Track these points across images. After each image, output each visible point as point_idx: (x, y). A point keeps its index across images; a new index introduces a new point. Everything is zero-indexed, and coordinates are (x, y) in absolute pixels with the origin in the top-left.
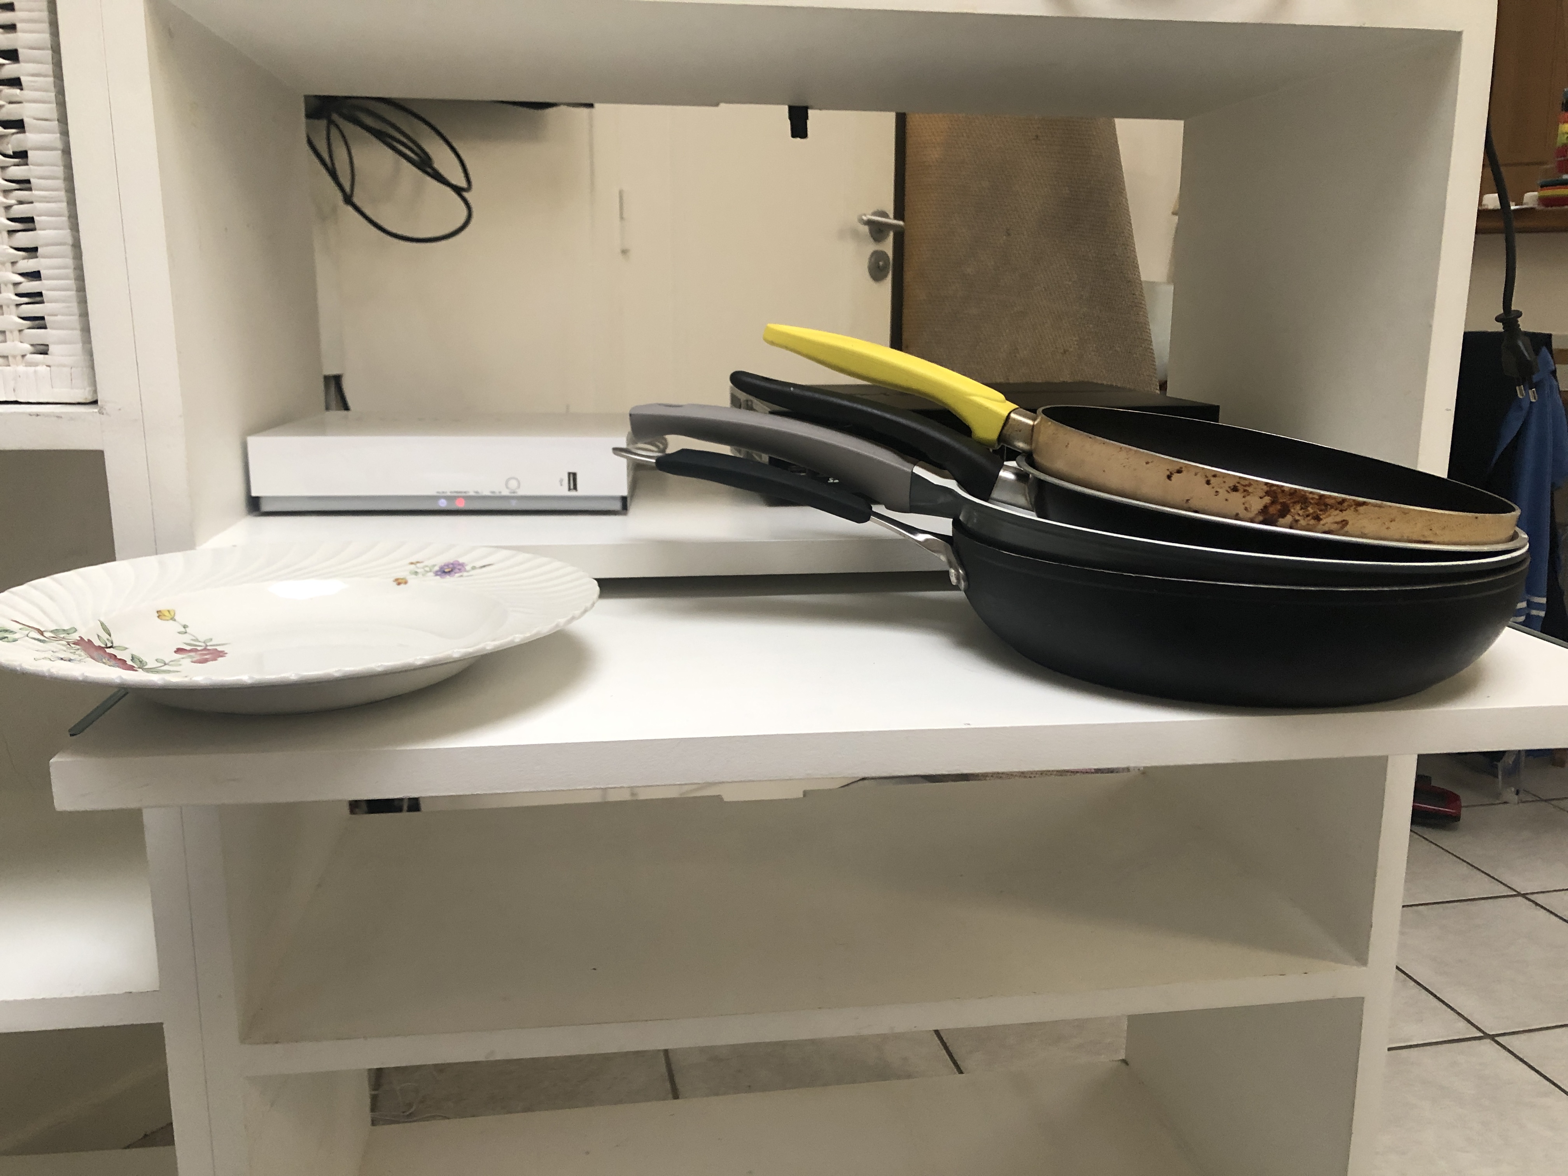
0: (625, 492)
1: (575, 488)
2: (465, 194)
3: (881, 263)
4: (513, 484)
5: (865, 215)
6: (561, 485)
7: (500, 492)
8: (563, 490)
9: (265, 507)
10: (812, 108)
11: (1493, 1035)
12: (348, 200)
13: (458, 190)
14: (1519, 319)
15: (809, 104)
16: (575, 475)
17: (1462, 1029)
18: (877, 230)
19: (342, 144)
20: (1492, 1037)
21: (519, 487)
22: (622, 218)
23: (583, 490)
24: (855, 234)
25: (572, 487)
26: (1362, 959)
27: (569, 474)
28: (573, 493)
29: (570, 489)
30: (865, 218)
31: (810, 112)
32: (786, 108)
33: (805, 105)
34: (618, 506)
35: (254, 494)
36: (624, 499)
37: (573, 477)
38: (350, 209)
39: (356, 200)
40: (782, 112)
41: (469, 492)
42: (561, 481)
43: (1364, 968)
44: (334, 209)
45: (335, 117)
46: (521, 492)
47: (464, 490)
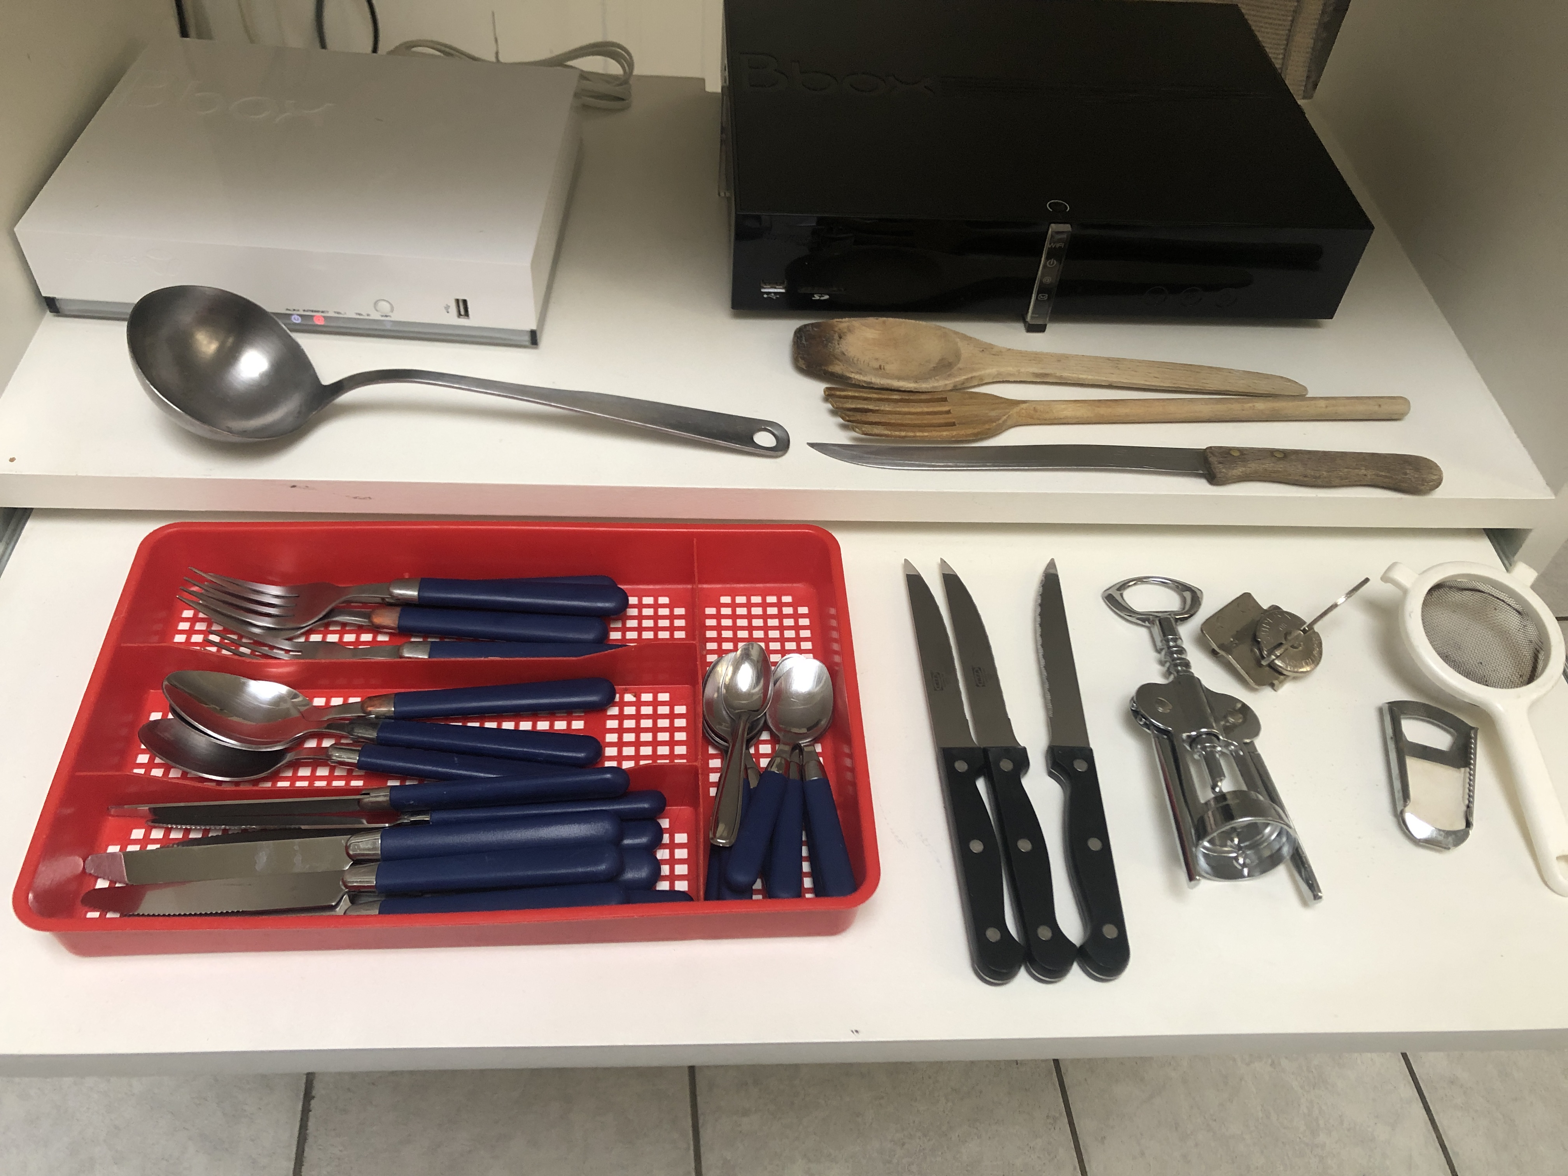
0: (533, 326)
1: (467, 316)
4: (384, 307)
6: (449, 313)
7: (368, 315)
8: (452, 319)
9: (65, 310)
16: (465, 302)
21: (392, 310)
23: (477, 319)
25: (462, 312)
27: (457, 301)
28: (463, 322)
29: (460, 315)
34: (527, 338)
35: (43, 291)
36: (533, 334)
37: (462, 304)
41: (328, 312)
42: (447, 308)
46: (395, 317)
47: (321, 310)
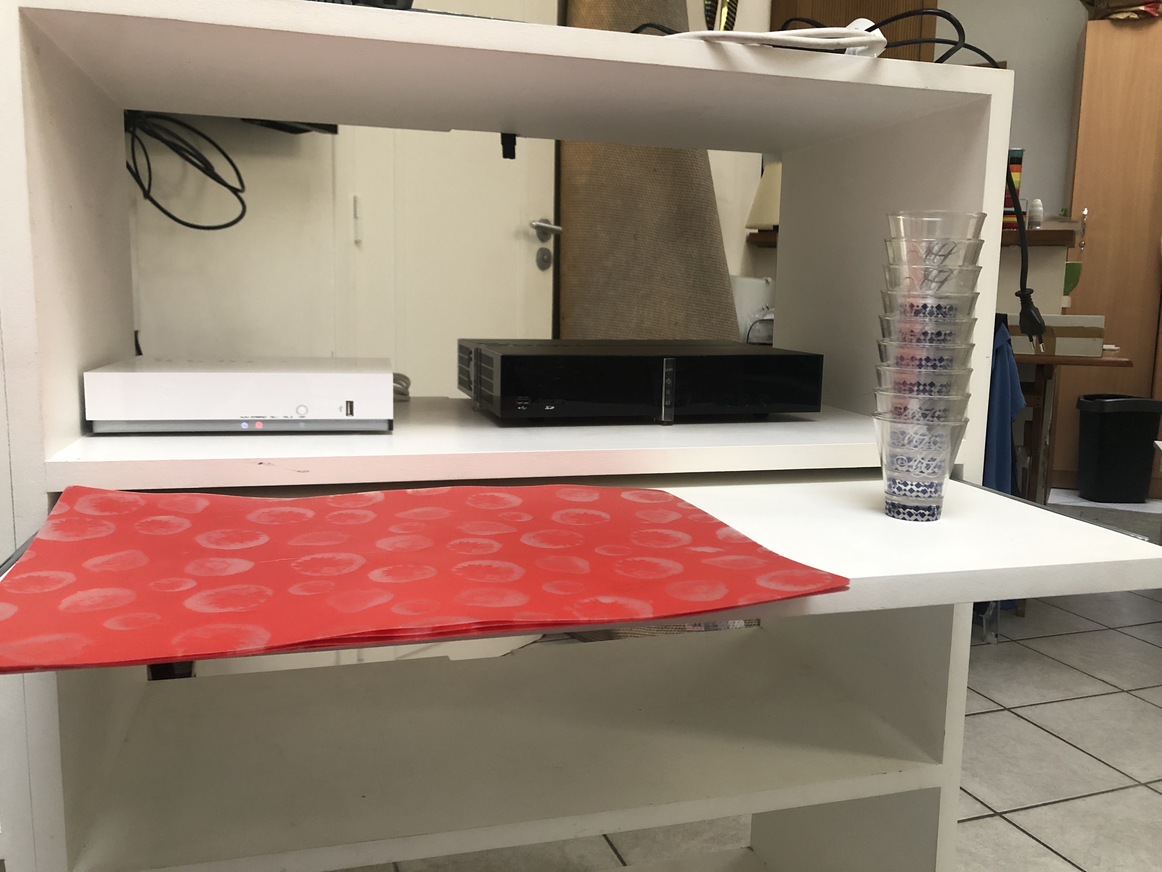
0: (391, 417)
1: (352, 413)
2: (242, 195)
3: (546, 257)
4: (302, 410)
5: (534, 221)
6: (341, 411)
7: (292, 417)
8: (342, 415)
9: (97, 429)
10: (519, 135)
11: (1001, 813)
12: (147, 195)
13: (235, 191)
14: (1031, 295)
15: (516, 133)
16: (351, 403)
17: (979, 810)
18: (542, 233)
19: (143, 153)
20: (1001, 815)
21: (307, 411)
22: (355, 217)
23: (357, 415)
24: (526, 234)
25: (349, 412)
26: (938, 758)
27: (347, 402)
28: (350, 417)
29: (347, 414)
30: (534, 224)
31: (518, 139)
32: (499, 135)
33: (514, 133)
34: (385, 427)
35: (88, 419)
36: (390, 423)
37: (350, 405)
38: (148, 202)
39: (152, 194)
40: (497, 137)
41: (266, 417)
42: (341, 408)
43: (941, 765)
44: (134, 203)
45: (139, 133)
46: (308, 417)
47: (262, 416)
